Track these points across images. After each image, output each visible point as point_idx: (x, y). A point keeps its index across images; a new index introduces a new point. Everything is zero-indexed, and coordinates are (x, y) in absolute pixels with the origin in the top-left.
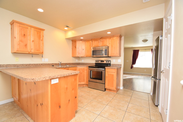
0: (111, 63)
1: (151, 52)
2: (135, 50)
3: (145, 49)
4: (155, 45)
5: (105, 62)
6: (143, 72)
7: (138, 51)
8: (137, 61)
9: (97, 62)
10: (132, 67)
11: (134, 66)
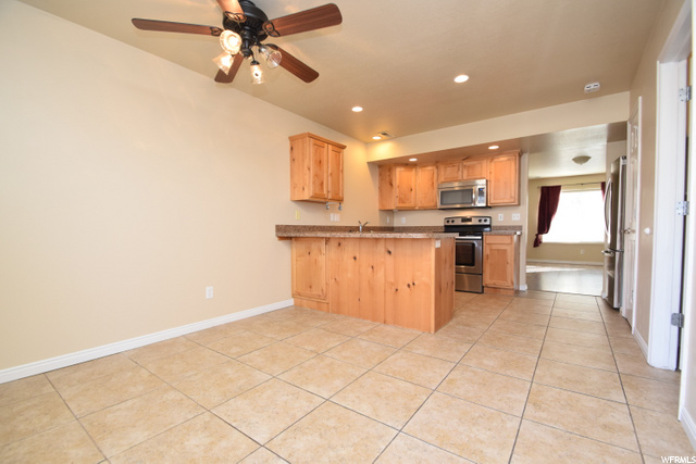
0: (493, 224)
1: (601, 192)
2: (548, 187)
3: (581, 182)
4: (612, 170)
5: (474, 222)
6: (575, 256)
7: (557, 189)
8: (555, 221)
9: (450, 224)
10: (537, 242)
11: (545, 238)
